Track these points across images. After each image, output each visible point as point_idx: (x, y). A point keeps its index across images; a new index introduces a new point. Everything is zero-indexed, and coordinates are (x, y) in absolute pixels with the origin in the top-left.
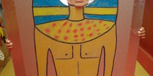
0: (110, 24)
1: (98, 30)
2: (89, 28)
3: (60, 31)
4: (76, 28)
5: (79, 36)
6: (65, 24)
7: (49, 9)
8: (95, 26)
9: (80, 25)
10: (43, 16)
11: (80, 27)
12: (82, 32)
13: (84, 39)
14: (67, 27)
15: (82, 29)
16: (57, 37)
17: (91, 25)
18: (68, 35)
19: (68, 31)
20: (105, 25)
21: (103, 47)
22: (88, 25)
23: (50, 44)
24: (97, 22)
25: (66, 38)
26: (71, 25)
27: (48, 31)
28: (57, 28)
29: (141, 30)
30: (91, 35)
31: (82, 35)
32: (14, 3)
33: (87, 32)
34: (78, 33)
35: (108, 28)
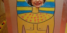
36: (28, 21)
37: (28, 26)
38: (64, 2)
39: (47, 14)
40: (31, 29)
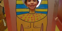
0: (45, 15)
1: (40, 17)
2: (37, 17)
3: (26, 18)
4: (32, 16)
5: (33, 19)
6: (28, 15)
7: (22, 9)
8: (39, 16)
9: (34, 15)
10: (20, 12)
11: (34, 16)
12: (34, 18)
13: (35, 21)
14: (29, 16)
15: (34, 17)
16: (25, 20)
17: (38, 15)
18: (29, 19)
19: (29, 18)
20: (43, 15)
21: (42, 24)
22: (37, 15)
23: (22, 22)
24: (40, 14)
25: (28, 20)
26: (30, 15)
27: (21, 17)
28: (25, 16)
29: (57, 18)
30: (38, 19)
31: (34, 19)
32: (9, 7)
33: (36, 18)
34: (33, 18)
35: (44, 16)
36: (26, 20)
37: (26, 25)
38: (55, 4)
39: (41, 14)
40: (28, 27)
